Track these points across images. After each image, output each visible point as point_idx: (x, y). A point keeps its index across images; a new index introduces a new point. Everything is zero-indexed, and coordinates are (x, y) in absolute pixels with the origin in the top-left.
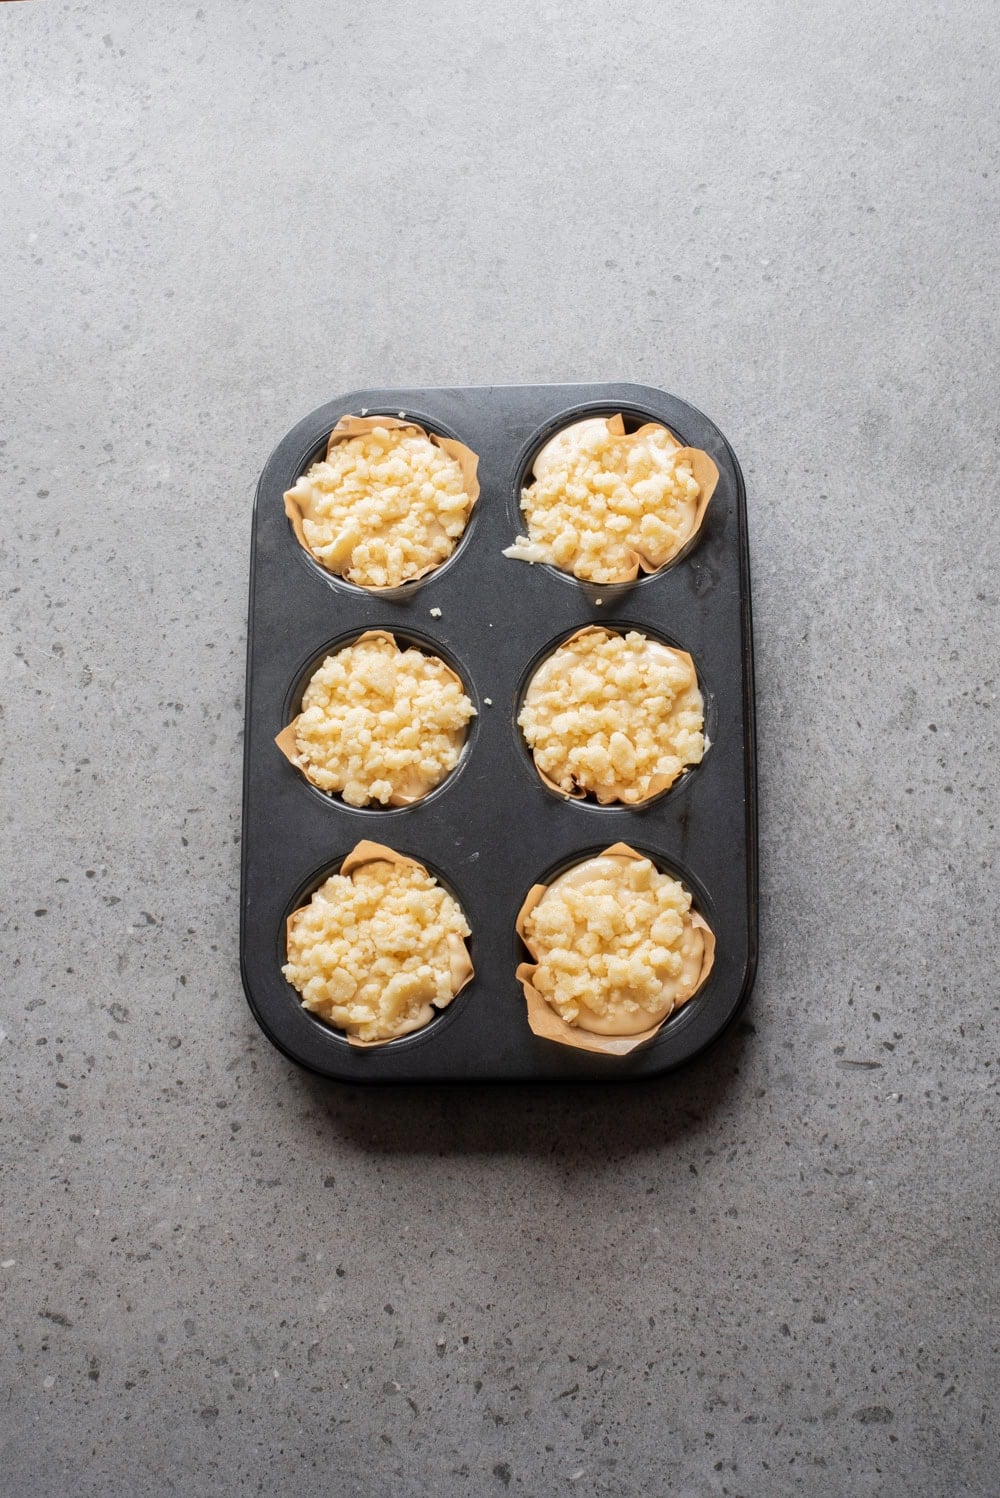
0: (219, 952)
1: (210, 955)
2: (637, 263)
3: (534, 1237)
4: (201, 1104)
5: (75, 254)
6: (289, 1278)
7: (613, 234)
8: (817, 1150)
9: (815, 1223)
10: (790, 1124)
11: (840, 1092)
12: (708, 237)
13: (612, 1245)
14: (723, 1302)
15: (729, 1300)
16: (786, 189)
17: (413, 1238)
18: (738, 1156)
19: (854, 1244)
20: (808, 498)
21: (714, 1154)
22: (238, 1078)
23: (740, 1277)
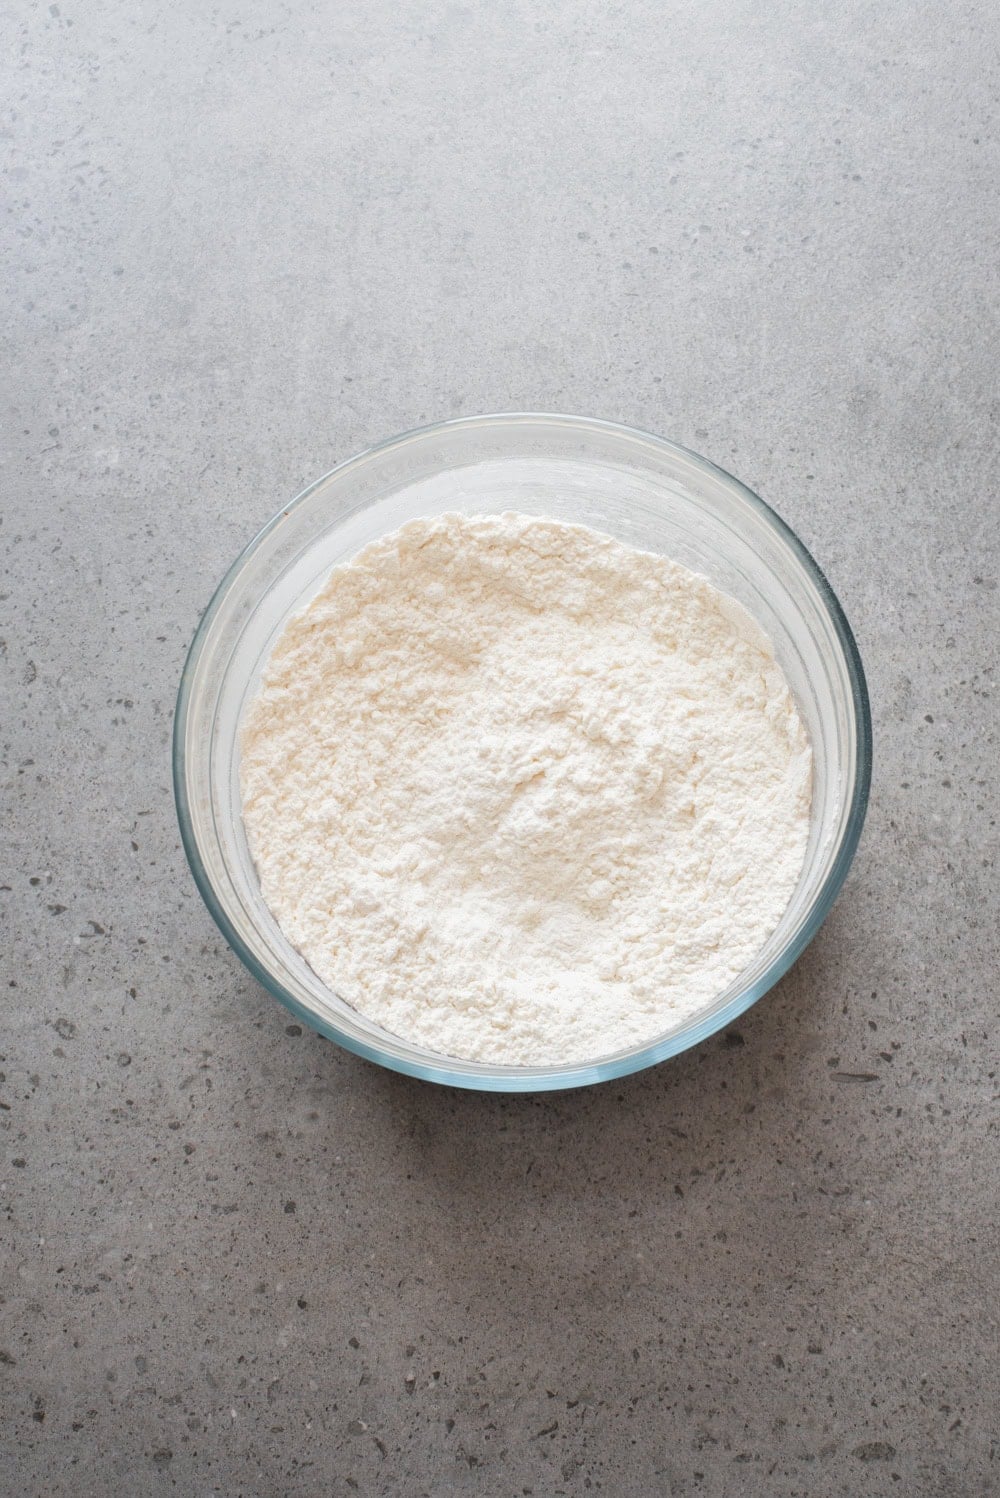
0: (171, 963)
1: (162, 966)
2: (612, 235)
3: (509, 1265)
4: (153, 1125)
5: (19, 231)
6: (247, 1310)
7: (586, 205)
8: (810, 1168)
9: (809, 1247)
10: (782, 1141)
11: (835, 1107)
12: (686, 208)
13: (593, 1272)
14: (712, 1333)
15: (718, 1330)
16: (767, 157)
17: (380, 1266)
18: (726, 1175)
19: (851, 1268)
20: (794, 479)
21: (701, 1174)
22: (192, 1097)
23: (729, 1305)
